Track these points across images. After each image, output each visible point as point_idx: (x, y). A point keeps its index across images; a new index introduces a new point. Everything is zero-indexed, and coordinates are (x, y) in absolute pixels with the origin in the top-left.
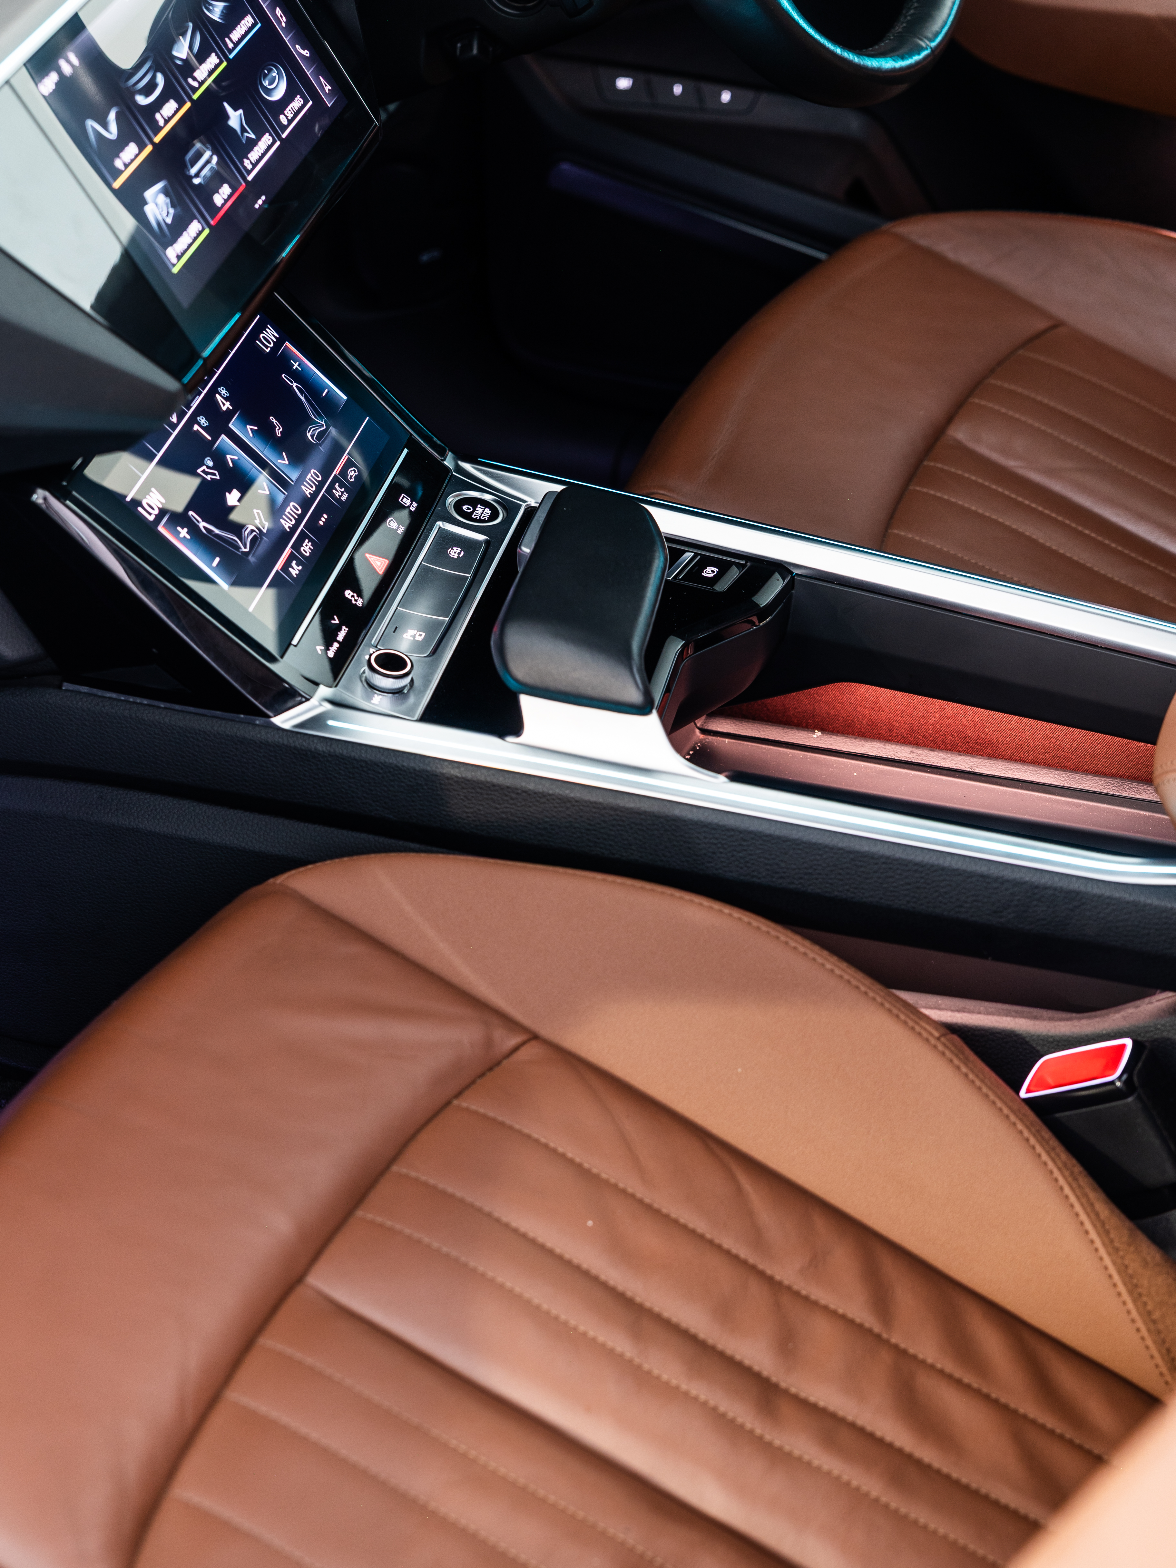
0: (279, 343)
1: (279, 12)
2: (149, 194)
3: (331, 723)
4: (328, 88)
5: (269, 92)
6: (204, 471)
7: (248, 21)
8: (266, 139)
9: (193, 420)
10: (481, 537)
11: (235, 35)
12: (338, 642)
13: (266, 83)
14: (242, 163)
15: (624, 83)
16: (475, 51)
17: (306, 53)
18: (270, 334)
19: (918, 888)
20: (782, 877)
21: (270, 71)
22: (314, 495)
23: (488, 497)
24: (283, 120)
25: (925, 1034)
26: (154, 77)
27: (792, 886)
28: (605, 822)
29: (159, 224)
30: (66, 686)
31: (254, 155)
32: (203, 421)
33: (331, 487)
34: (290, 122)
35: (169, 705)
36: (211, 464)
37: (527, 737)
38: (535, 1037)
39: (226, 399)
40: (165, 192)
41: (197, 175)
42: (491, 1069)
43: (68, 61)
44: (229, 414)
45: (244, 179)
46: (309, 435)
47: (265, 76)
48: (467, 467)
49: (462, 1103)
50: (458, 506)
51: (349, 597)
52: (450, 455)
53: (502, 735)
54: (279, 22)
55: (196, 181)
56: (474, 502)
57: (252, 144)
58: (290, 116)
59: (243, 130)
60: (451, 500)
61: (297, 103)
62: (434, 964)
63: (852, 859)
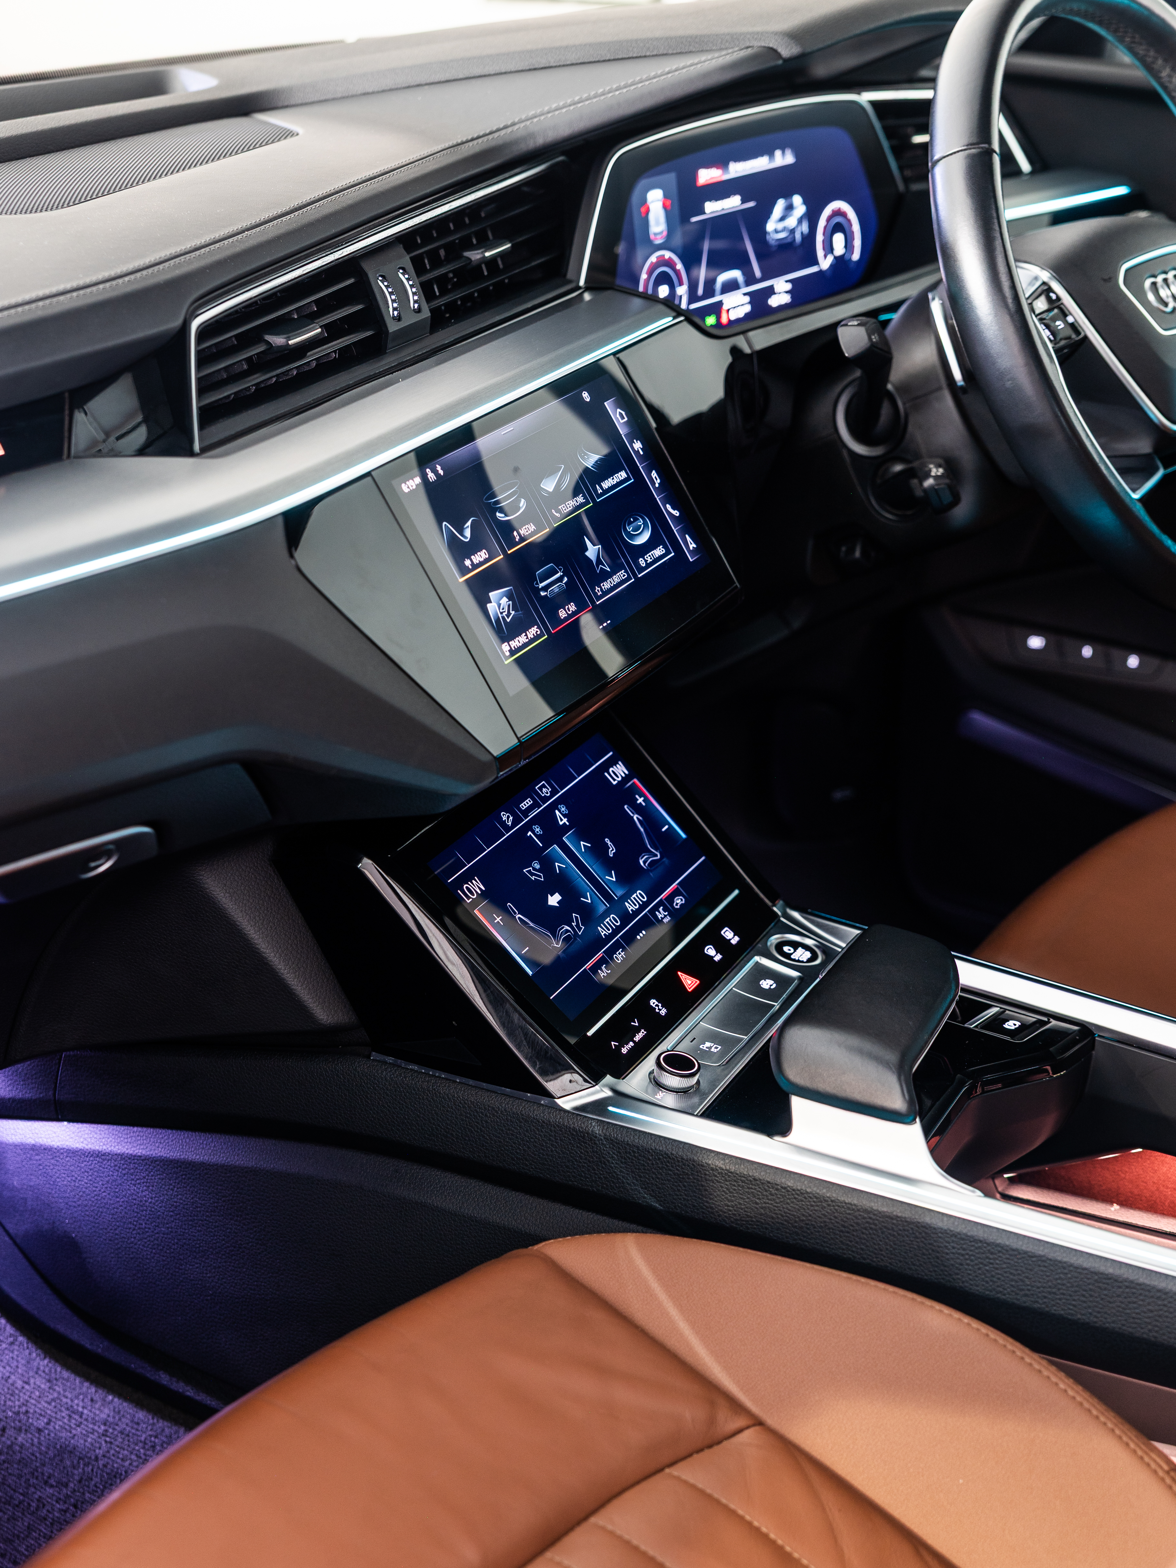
0: (626, 779)
1: (654, 474)
2: (493, 595)
3: (611, 1108)
4: (692, 546)
5: (632, 537)
6: (529, 872)
7: (623, 475)
8: (621, 575)
9: (528, 827)
10: (794, 974)
11: (606, 484)
12: (634, 1042)
13: (630, 529)
14: (593, 590)
15: (1036, 642)
16: (858, 554)
17: (676, 513)
18: (620, 770)
19: (1160, 1316)
20: (1026, 1295)
21: (636, 520)
22: (636, 913)
23: (809, 942)
24: (642, 562)
25: (1153, 1465)
26: (517, 501)
27: (1036, 1306)
28: (858, 1224)
29: (498, 620)
30: (374, 1056)
31: (606, 585)
32: (538, 830)
33: (656, 908)
34: (648, 565)
35: (464, 1080)
36: (537, 866)
37: (794, 1137)
38: (759, 1423)
39: (565, 816)
40: (510, 596)
41: (545, 589)
42: (710, 1446)
43: (435, 471)
44: (565, 829)
45: (593, 602)
46: (641, 862)
47: (630, 523)
48: (796, 915)
49: (674, 1471)
50: (779, 947)
51: (654, 1006)
52: (780, 903)
53: (770, 1134)
54: (653, 483)
55: (543, 594)
56: (795, 945)
57: (606, 576)
58: (649, 560)
59: (599, 561)
60: (774, 939)
61: (658, 552)
62: (672, 1342)
63: (1096, 1281)
